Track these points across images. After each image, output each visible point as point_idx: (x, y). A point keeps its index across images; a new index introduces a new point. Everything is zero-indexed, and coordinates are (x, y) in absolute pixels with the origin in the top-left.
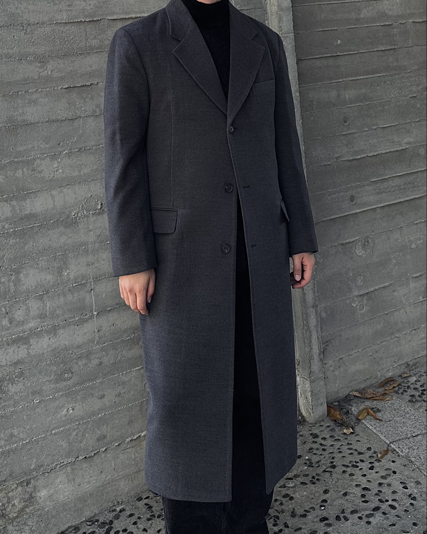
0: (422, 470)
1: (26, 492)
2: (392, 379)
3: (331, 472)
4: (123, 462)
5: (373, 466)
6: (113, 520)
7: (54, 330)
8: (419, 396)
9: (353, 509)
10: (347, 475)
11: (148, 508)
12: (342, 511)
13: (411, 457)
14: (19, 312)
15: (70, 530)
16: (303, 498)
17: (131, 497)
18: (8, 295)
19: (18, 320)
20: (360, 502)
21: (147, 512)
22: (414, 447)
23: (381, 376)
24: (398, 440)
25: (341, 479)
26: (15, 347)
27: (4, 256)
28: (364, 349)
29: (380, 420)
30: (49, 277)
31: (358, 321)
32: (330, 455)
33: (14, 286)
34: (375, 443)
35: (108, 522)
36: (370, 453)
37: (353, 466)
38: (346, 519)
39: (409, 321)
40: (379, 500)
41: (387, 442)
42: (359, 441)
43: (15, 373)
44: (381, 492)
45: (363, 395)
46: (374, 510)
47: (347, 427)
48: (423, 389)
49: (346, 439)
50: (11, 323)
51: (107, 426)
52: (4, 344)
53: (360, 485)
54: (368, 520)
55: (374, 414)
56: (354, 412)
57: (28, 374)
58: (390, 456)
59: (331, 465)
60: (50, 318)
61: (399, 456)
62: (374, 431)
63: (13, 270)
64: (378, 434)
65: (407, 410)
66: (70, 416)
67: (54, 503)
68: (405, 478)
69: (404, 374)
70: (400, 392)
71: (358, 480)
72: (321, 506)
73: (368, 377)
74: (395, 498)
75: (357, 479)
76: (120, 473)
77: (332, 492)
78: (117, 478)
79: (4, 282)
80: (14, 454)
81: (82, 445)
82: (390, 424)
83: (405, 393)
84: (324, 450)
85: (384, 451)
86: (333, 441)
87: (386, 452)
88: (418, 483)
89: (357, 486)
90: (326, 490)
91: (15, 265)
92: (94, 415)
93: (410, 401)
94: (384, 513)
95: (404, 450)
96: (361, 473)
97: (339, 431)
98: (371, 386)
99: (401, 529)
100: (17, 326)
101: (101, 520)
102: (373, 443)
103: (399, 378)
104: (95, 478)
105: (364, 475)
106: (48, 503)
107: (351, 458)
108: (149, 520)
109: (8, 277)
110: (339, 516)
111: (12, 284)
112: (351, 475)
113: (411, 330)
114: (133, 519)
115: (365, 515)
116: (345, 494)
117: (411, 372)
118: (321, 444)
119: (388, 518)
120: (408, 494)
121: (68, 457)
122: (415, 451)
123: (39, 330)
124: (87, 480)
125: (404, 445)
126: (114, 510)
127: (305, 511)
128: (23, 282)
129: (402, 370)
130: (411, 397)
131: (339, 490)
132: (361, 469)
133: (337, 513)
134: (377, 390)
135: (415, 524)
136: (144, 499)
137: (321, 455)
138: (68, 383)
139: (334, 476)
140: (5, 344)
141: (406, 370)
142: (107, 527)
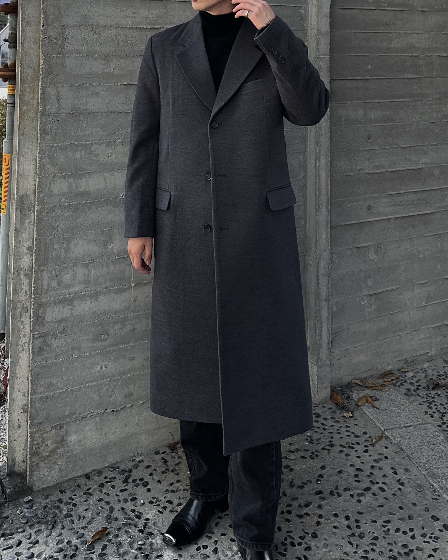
0: (411, 459)
1: (58, 435)
2: (391, 372)
3: (329, 450)
4: (145, 419)
5: (367, 450)
6: (132, 469)
7: (95, 296)
8: (414, 390)
9: (346, 487)
10: (343, 455)
11: (164, 462)
12: (336, 487)
13: (403, 445)
14: (67, 276)
15: (94, 473)
16: (302, 470)
17: (150, 450)
18: (59, 260)
19: (65, 283)
20: (352, 481)
21: (163, 465)
22: (406, 437)
23: (381, 368)
24: (392, 429)
25: (337, 458)
26: (60, 307)
27: (58, 226)
28: (369, 343)
29: (377, 408)
30: (96, 249)
31: (365, 318)
32: (330, 435)
33: (65, 253)
34: (371, 428)
35: (127, 470)
36: (366, 437)
37: (349, 447)
38: (339, 495)
39: (412, 322)
40: (370, 481)
41: (382, 428)
42: (357, 425)
43: (58, 330)
44: (372, 474)
45: (364, 383)
46: (365, 490)
47: (347, 411)
48: (418, 384)
49: (345, 421)
50: (59, 285)
51: (134, 385)
52: (51, 303)
53: (354, 465)
54: (358, 499)
55: (372, 402)
56: (354, 398)
57: (70, 332)
58: (383, 442)
59: (330, 443)
60: (93, 284)
61: (391, 443)
62: (371, 418)
63: (65, 239)
64: (374, 420)
65: (402, 402)
66: (103, 372)
67: (82, 447)
68: (396, 464)
69: (402, 369)
70: (397, 385)
71: (353, 461)
72: (318, 480)
73: (370, 368)
74: (384, 481)
75: (352, 459)
76: (143, 428)
77: (329, 468)
78: (139, 432)
79: (57, 248)
80: (51, 400)
81: (111, 399)
82: (386, 412)
83: (402, 387)
84: (324, 429)
85: (379, 437)
86: (334, 422)
87: (381, 438)
88: (407, 470)
89: (351, 465)
90: (323, 466)
91: (67, 235)
92: (124, 374)
93: (405, 394)
94: (374, 494)
95: (396, 439)
96: (355, 454)
97: (340, 413)
98: (372, 376)
99: (388, 511)
100: (64, 288)
101: (122, 467)
102: (369, 429)
103: (398, 372)
104: (120, 430)
105: (359, 457)
106: (77, 447)
107: (348, 440)
108: (163, 472)
109: (61, 245)
110: (333, 492)
111: (63, 251)
112: (347, 455)
113: (412, 330)
114: (150, 470)
115: (356, 493)
116: (340, 472)
117: (409, 368)
118: (322, 424)
119: (377, 499)
120: (397, 479)
121: (97, 408)
122: (406, 440)
123: (82, 293)
124: (113, 431)
125: (397, 433)
126: (134, 460)
127: (303, 482)
128: (73, 250)
129: (401, 365)
130: (407, 391)
131: (335, 467)
132: (356, 451)
133: (332, 488)
134: (377, 381)
135: (401, 508)
136: (162, 453)
137: (322, 433)
138: (104, 343)
139: (333, 454)
140: (53, 303)
141: (404, 366)
142: (126, 475)
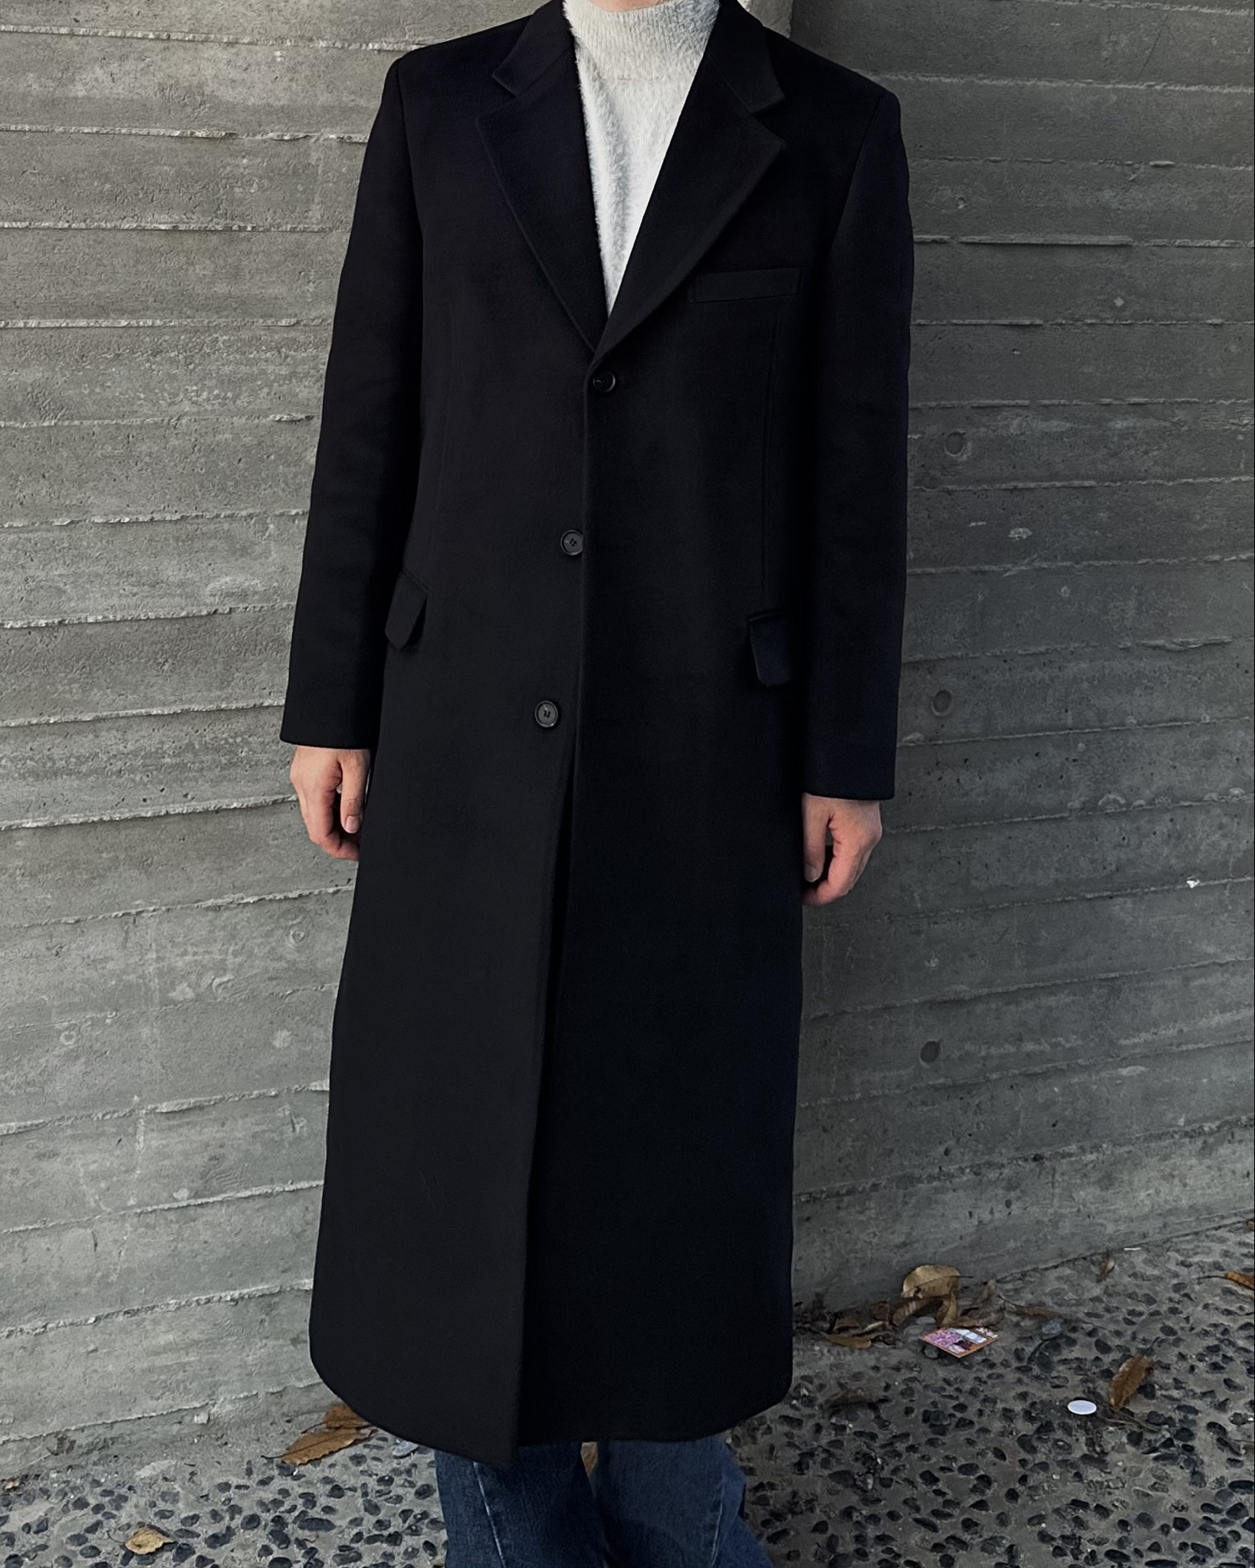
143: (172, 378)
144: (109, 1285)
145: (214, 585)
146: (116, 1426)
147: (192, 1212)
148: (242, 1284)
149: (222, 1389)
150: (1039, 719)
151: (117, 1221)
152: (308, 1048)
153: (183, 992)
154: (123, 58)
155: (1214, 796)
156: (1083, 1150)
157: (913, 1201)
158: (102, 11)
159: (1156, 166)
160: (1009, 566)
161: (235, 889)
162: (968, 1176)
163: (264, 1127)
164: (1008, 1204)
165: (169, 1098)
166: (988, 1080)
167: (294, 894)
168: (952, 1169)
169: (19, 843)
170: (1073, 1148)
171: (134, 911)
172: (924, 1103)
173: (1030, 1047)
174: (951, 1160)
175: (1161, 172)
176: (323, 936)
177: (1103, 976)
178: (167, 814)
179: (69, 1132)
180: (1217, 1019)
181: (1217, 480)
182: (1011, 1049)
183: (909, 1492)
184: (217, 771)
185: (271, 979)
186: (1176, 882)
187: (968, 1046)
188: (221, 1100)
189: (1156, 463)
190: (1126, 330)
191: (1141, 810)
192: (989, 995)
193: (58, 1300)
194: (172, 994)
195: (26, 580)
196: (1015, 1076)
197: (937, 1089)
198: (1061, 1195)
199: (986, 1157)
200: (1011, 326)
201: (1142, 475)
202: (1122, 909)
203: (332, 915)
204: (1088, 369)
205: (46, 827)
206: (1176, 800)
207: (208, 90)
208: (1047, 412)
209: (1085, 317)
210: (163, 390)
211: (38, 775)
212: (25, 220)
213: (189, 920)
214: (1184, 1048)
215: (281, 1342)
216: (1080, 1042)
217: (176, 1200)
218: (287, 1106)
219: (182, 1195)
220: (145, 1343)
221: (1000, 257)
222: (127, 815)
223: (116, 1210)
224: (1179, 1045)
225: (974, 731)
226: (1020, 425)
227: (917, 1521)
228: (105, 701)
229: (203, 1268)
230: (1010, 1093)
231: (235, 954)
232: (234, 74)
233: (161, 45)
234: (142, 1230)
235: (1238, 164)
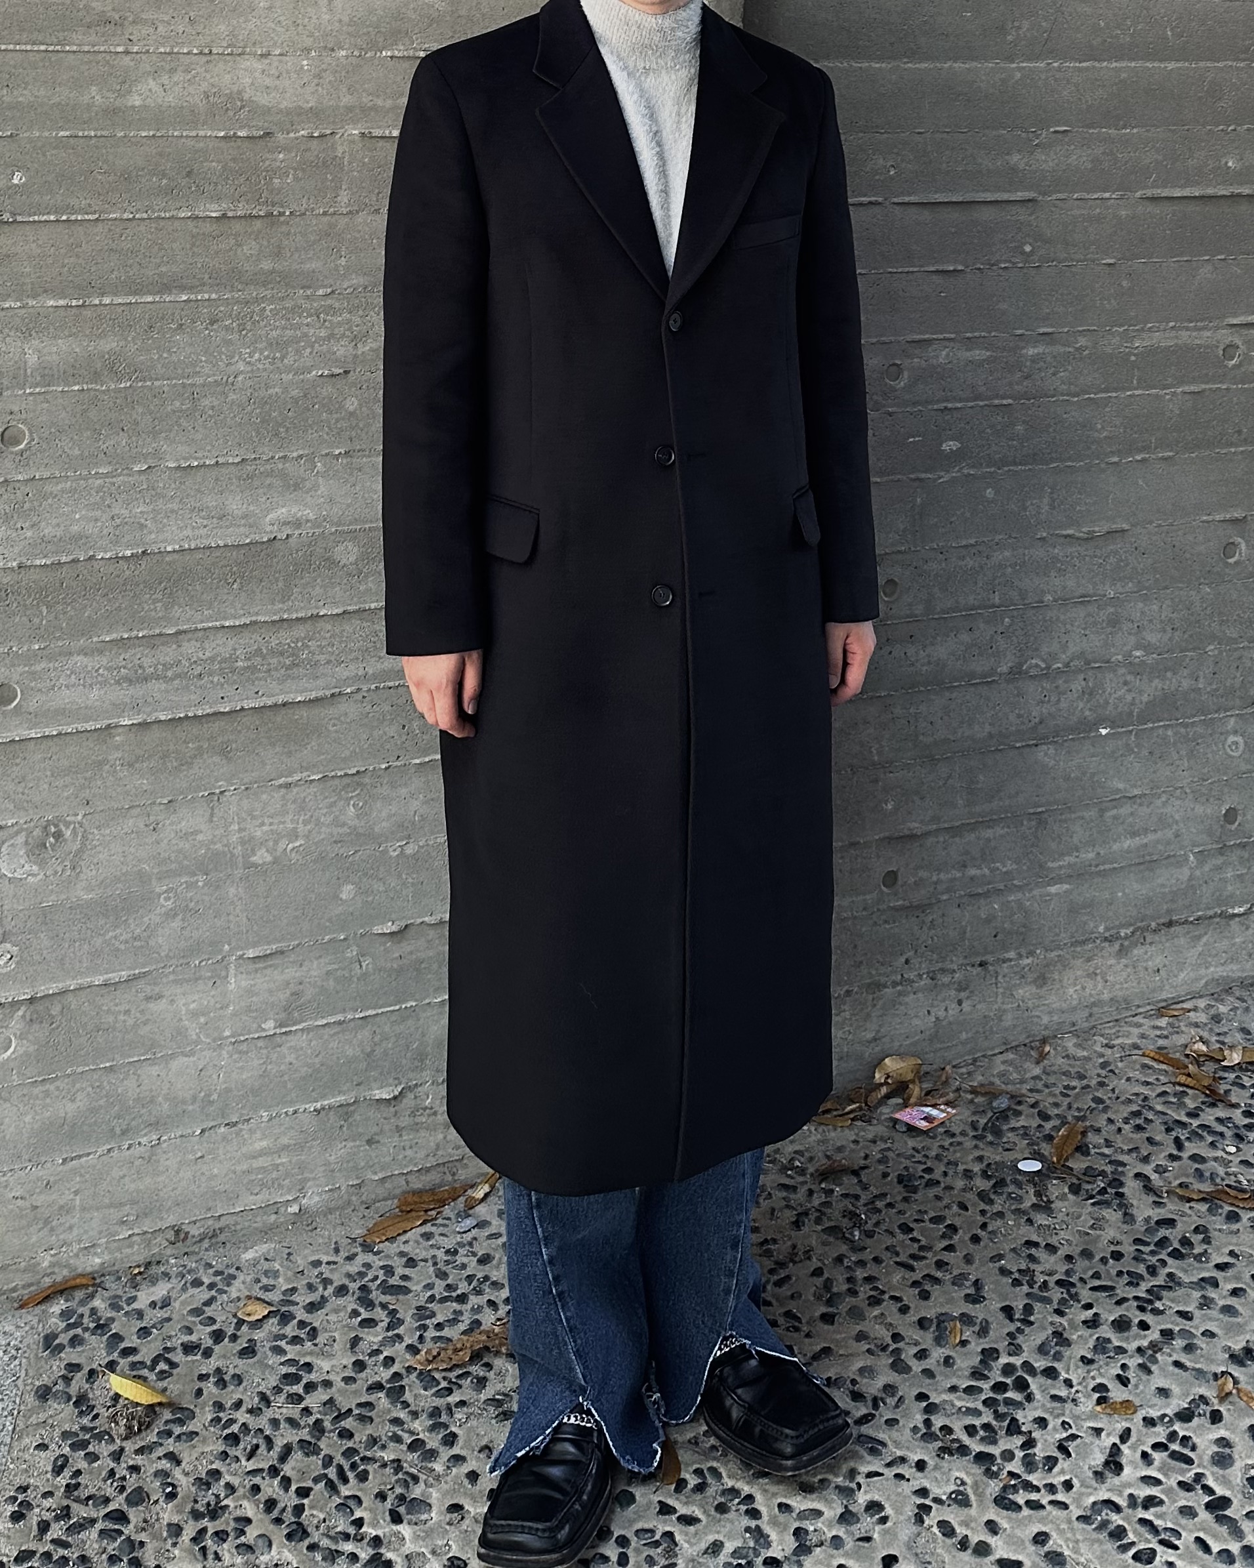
143: (228, 343)
144: (211, 1103)
145: (272, 516)
146: (223, 1219)
147: (278, 1039)
148: (324, 1097)
149: (309, 1184)
150: (971, 600)
151: (215, 1050)
152: (370, 899)
153: (262, 857)
154: (173, 71)
155: (1120, 657)
156: (1020, 956)
157: (881, 1002)
158: (152, 30)
159: (1056, 132)
160: (942, 474)
161: (302, 769)
162: (925, 981)
163: (336, 966)
164: (960, 1003)
165: (254, 945)
166: (939, 901)
167: (354, 771)
168: (912, 975)
169: (117, 738)
170: (1012, 954)
171: (217, 791)
172: (886, 922)
173: (973, 872)
174: (910, 968)
175: (1060, 136)
176: (379, 804)
177: (1032, 811)
178: (242, 709)
179: (171, 977)
180: (1128, 843)
181: (1114, 394)
182: (958, 875)
183: (889, 1241)
184: (283, 671)
185: (335, 842)
186: (1090, 730)
187: (923, 874)
188: (298, 945)
189: (1063, 383)
190: (1033, 272)
191: (1059, 672)
192: (937, 830)
193: (168, 1117)
194: (253, 859)
195: (113, 517)
196: (961, 897)
197: (895, 909)
198: (1003, 994)
199: (940, 965)
200: (937, 272)
201: (1052, 392)
202: (1046, 754)
203: (385, 787)
204: (1003, 306)
205: (139, 724)
206: (1088, 663)
207: (246, 96)
208: (970, 343)
209: (999, 262)
210: (220, 353)
211: (131, 681)
212: (95, 213)
213: (264, 796)
214: (1102, 868)
215: (358, 1143)
216: (1015, 866)
217: (264, 1030)
218: (355, 948)
219: (269, 1025)
220: (244, 1150)
221: (926, 215)
222: (208, 711)
223: (214, 1040)
224: (1097, 866)
225: (917, 612)
226: (948, 355)
227: (896, 1263)
228: (185, 617)
229: (289, 1086)
230: (958, 911)
231: (305, 823)
232: (268, 81)
233: (204, 59)
234: (236, 1056)
235: (1125, 127)
